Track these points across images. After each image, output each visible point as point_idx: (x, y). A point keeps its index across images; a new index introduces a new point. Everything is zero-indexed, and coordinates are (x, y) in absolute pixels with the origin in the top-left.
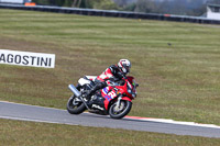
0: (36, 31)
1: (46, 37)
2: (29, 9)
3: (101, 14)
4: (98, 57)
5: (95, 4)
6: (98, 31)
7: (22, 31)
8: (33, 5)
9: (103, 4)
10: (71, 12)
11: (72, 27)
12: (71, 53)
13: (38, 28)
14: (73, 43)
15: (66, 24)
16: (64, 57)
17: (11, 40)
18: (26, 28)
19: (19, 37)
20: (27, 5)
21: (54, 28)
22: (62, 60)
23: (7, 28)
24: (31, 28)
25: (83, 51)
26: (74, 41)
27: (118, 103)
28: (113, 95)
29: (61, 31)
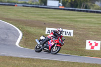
0: (64, 19)
1: (69, 22)
2: (61, 9)
3: (94, 12)
4: (93, 32)
5: (92, 8)
6: (93, 20)
7: (58, 19)
8: (63, 8)
9: (95, 7)
10: (81, 11)
11: (81, 18)
12: (80, 30)
13: (65, 18)
14: (81, 25)
15: (78, 16)
16: (77, 32)
17: (52, 23)
18: (60, 18)
19: (56, 22)
20: (60, 7)
21: (73, 18)
22: (76, 33)
23: (51, 18)
24: (62, 18)
25: (86, 29)
26: (82, 24)
27: (55, 47)
28: (53, 44)
29: (76, 20)
